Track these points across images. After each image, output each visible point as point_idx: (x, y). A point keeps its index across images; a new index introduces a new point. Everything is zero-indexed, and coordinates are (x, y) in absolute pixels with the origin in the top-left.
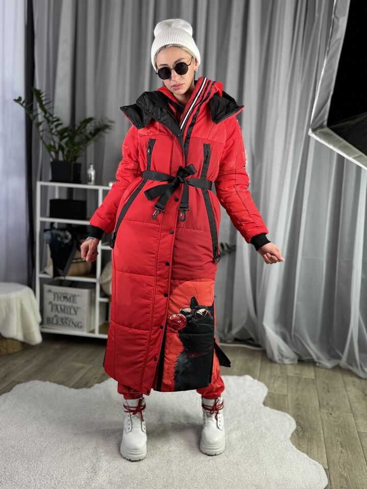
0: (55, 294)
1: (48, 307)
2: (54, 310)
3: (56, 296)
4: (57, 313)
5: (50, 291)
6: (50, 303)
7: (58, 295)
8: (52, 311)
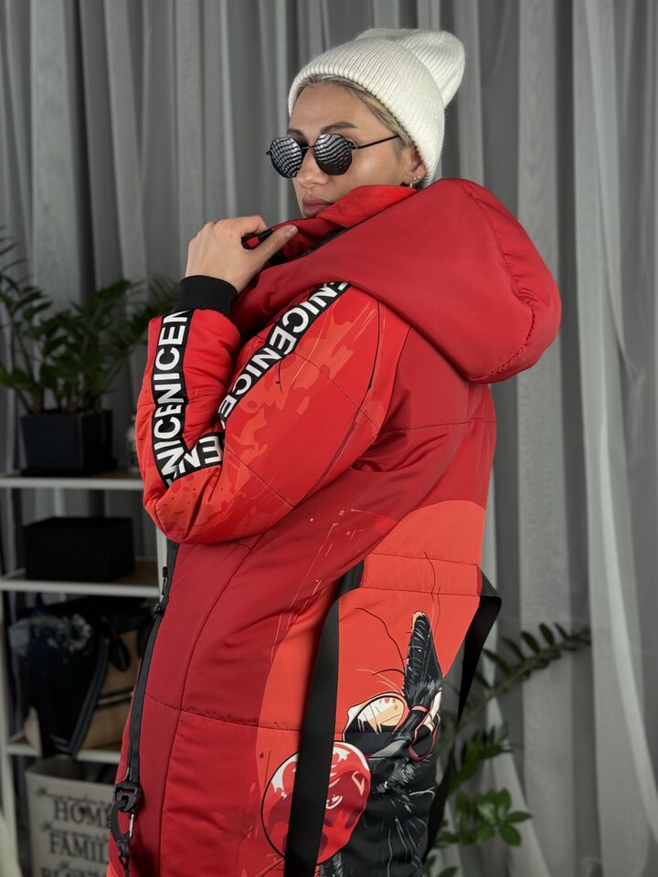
0: (58, 800)
1: (41, 840)
2: (58, 849)
3: (61, 806)
4: (66, 858)
5: (43, 792)
6: (47, 826)
7: (65, 804)
8: (53, 851)
